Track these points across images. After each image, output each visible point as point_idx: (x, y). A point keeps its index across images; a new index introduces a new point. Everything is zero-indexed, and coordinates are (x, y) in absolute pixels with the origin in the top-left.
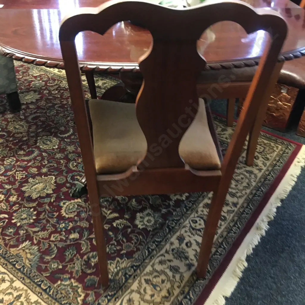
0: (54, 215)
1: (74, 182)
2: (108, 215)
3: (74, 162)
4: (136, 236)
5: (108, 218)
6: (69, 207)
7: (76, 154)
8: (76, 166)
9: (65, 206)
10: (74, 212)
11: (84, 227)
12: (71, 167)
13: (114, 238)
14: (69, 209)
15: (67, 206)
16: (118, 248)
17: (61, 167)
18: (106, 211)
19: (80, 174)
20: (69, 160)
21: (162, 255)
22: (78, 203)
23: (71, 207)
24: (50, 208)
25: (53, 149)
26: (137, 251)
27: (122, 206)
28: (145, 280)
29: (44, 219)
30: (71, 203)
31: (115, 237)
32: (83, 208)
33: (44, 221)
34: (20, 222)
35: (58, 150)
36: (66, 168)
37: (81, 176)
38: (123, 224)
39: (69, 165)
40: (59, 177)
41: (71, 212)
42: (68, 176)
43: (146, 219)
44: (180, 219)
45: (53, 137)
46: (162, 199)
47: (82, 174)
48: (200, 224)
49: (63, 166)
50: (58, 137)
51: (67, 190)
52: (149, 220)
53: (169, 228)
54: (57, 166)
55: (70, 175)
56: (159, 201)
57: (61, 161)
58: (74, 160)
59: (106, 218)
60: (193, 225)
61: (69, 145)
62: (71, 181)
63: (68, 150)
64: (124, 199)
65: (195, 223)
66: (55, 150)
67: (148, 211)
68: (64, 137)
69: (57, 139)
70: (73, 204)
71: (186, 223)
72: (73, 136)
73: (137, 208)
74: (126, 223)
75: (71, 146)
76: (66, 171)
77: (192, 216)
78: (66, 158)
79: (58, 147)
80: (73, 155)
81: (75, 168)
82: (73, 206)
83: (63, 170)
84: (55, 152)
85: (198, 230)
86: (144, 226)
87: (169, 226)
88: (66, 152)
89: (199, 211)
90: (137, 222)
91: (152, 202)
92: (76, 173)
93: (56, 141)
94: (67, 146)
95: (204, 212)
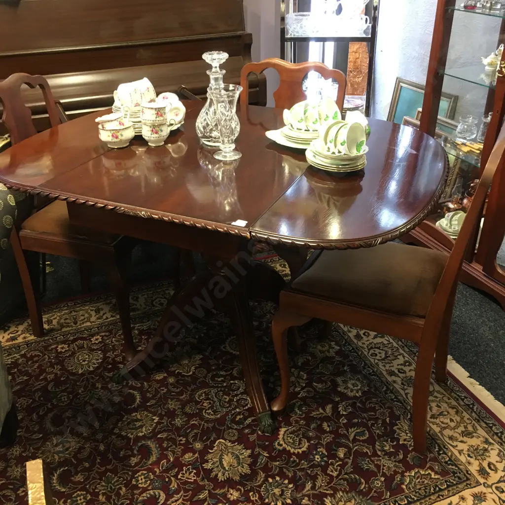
0: (294, 461)
1: (245, 423)
2: (324, 413)
3: (204, 411)
4: (370, 403)
5: (330, 415)
6: (290, 442)
7: (189, 404)
8: (215, 412)
9: (284, 445)
10: (300, 440)
11: (332, 440)
12: (213, 417)
13: (365, 420)
14: (293, 443)
15: (285, 443)
16: (380, 422)
17: (205, 428)
18: (318, 413)
19: (234, 414)
20: (199, 415)
21: (406, 394)
22: (288, 432)
23: (291, 441)
24: (279, 461)
25: (158, 423)
26: (392, 410)
27: (317, 396)
28: (431, 418)
29: (295, 473)
30: (283, 439)
31: (363, 419)
32: (299, 430)
33: (299, 474)
34: (285, 499)
35: (167, 419)
36: (211, 423)
37: (239, 413)
38: (347, 406)
39: (208, 418)
40: (225, 435)
41: (300, 444)
42: (230, 426)
43: (350, 385)
44: (365, 362)
45: (130, 414)
46: (327, 363)
47: (236, 411)
48: (380, 353)
49: (204, 424)
50: (135, 410)
51: (255, 435)
52: (353, 385)
53: (373, 375)
54: (199, 430)
55: (228, 423)
56: (329, 366)
57: (192, 423)
58: (201, 410)
59: (328, 416)
60: (378, 357)
61: (165, 404)
62: (242, 426)
63: (174, 409)
64: (308, 392)
65: (376, 355)
66: (163, 421)
67: (339, 380)
68: (140, 403)
69: (137, 412)
70: (285, 437)
71: (372, 361)
72: (148, 394)
73: (330, 386)
74: (346, 403)
75: (169, 403)
76: (218, 424)
77: (366, 353)
78: (190, 416)
79: (158, 417)
80: (189, 407)
81: (218, 414)
82: (289, 438)
83: (214, 427)
84: (167, 422)
85: (386, 357)
86: (360, 391)
87: (370, 374)
88: (178, 412)
89: (362, 346)
90: (351, 394)
91: (328, 372)
92: (230, 417)
93: (142, 415)
94: (166, 407)
95: (366, 343)
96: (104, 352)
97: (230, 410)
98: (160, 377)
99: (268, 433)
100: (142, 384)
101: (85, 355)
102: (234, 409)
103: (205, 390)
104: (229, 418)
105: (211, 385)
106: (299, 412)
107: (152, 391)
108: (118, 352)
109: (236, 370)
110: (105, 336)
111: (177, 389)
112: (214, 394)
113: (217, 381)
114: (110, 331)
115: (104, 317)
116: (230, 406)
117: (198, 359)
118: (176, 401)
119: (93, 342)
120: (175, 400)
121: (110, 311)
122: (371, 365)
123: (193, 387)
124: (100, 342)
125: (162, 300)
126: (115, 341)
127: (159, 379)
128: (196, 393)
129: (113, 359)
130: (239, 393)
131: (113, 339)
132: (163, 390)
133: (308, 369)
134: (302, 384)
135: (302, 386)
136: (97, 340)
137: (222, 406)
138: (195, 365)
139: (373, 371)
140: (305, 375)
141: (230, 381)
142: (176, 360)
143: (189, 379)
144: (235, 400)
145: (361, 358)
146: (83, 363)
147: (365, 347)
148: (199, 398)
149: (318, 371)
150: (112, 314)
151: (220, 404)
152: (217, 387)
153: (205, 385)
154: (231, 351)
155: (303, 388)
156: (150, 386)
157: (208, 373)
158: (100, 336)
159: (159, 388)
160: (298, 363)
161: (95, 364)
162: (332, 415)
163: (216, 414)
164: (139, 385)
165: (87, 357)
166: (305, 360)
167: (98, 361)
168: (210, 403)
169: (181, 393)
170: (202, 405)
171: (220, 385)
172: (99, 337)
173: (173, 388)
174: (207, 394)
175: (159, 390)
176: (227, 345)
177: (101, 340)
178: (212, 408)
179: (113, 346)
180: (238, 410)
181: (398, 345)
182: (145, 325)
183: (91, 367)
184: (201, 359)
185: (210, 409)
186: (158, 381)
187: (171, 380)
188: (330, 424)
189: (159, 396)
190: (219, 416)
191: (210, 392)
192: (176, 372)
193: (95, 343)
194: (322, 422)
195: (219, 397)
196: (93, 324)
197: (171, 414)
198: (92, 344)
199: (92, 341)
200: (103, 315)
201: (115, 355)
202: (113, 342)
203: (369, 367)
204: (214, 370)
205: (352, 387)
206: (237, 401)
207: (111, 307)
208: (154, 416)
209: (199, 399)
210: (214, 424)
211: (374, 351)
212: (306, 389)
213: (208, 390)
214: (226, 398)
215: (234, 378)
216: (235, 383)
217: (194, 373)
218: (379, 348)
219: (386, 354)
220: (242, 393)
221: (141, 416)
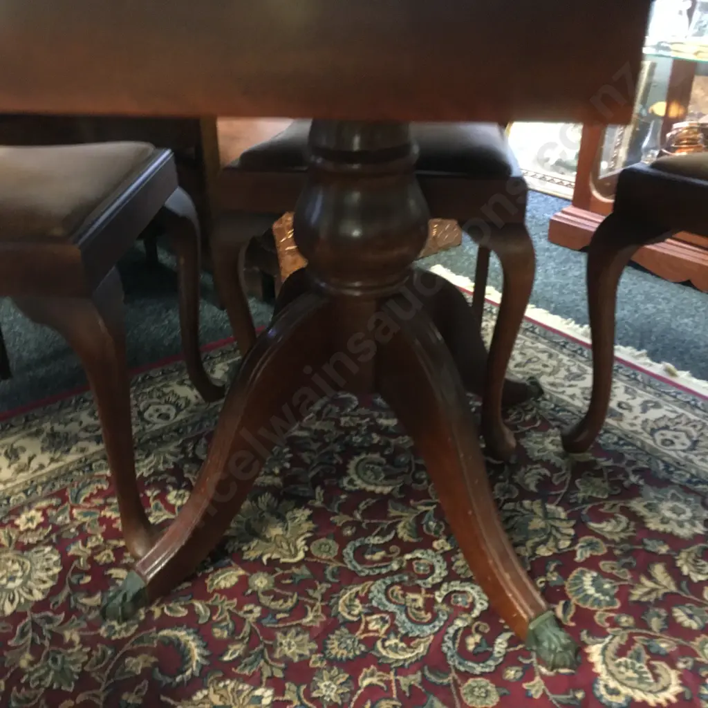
2: (657, 587)
3: (379, 644)
5: (673, 588)
6: (630, 679)
7: (332, 634)
8: (407, 639)
9: (625, 691)
10: (651, 667)
12: (409, 655)
14: (640, 680)
15: (622, 684)
17: (406, 689)
18: (646, 590)
19: (455, 635)
20: (368, 658)
22: (610, 653)
23: (630, 673)
27: (618, 552)
30: (610, 673)
32: (631, 642)
35: (293, 687)
36: (415, 673)
37: (467, 631)
38: (696, 562)
39: (397, 661)
40: (464, 698)
41: (656, 677)
42: (462, 669)
43: (668, 514)
44: (663, 461)
45: (189, 698)
46: (589, 475)
47: (456, 628)
48: (676, 437)
49: (397, 681)
50: (198, 682)
51: (537, 679)
52: (673, 510)
53: (697, 483)
54: (391, 699)
55: (453, 661)
56: (598, 481)
57: (366, 682)
58: (370, 642)
59: (672, 594)
60: (678, 446)
61: (271, 649)
62: (491, 663)
63: (301, 655)
64: (591, 545)
65: (672, 443)
66: (287, 697)
67: (637, 505)
68: (205, 662)
69: (207, 688)
70: (612, 668)
71: (673, 454)
72: (215, 630)
73: (628, 524)
74: (689, 553)
75: (281, 644)
76: (431, 671)
77: (650, 442)
78: (353, 667)
79: (268, 686)
80: (336, 643)
81: (419, 644)
82: (622, 669)
83: (424, 680)
84: (300, 699)
85: (695, 443)
86: (697, 522)
87: (689, 481)
88: (315, 661)
89: (634, 428)
90: (685, 532)
91: (603, 495)
92: (450, 644)
93: (223, 692)
94: (277, 656)
95: (635, 422)
96: (61, 545)
97: (441, 628)
98: (227, 578)
99: (564, 667)
100: (191, 608)
101: (10, 563)
102: (449, 622)
103: (354, 590)
104: (449, 648)
105: (363, 574)
106: (602, 598)
107: (225, 619)
108: (97, 539)
109: (404, 527)
110: (51, 506)
111: (285, 601)
112: (381, 596)
113: (373, 562)
114: (61, 495)
115: (34, 465)
116: (435, 617)
117: (303, 518)
118: (297, 634)
119: (22, 528)
120: (293, 631)
121: (43, 450)
122: (678, 463)
123: (323, 588)
124: (39, 525)
125: (164, 409)
126: (79, 514)
127: (228, 585)
128: (337, 603)
129: (91, 560)
130: (439, 580)
131: (75, 511)
132: (251, 612)
133: (557, 495)
134: (565, 531)
135: (569, 535)
136: (31, 520)
137: (418, 622)
138: (303, 534)
139: (693, 476)
140: (560, 509)
141: (402, 554)
142: (253, 532)
143: (305, 572)
144: (439, 600)
145: (647, 454)
146: (11, 585)
147: (641, 430)
148: (349, 613)
149: (580, 495)
150: (52, 455)
151: (407, 616)
152: (380, 576)
153: (347, 577)
154: (370, 488)
155: (574, 540)
156: (214, 610)
157: (342, 547)
158: (38, 510)
159: (239, 607)
160: (528, 485)
161: (44, 582)
162: (678, 585)
163: (412, 644)
164: (183, 612)
165: (16, 566)
166: (539, 477)
167: (50, 573)
168: (382, 619)
169: (299, 611)
170: (366, 630)
171: (384, 571)
172: (33, 513)
173: (273, 600)
174: (365, 600)
175: (241, 613)
176: (355, 477)
177: (42, 520)
178: (393, 630)
179: (80, 528)
180: (459, 623)
181: (697, 415)
182: (143, 466)
183: (35, 592)
184: (310, 518)
185: (392, 636)
186: (228, 593)
187: (261, 582)
188: (689, 612)
189: (247, 629)
190: (421, 650)
191: (369, 591)
192: (265, 559)
193: (28, 530)
194: (670, 612)
195: (397, 597)
196: (9, 485)
197: (300, 672)
198: (21, 533)
199: (17, 527)
200: (30, 459)
201: (92, 549)
202: (76, 519)
203: (677, 469)
204: (354, 537)
205: (674, 516)
206: (447, 599)
207: (43, 442)
208: (255, 689)
209: (353, 616)
210: (423, 676)
211: (662, 435)
212: (582, 539)
213: (363, 589)
214: (415, 600)
215: (409, 548)
216: (418, 559)
217: (308, 554)
218: (667, 428)
219: (689, 436)
220: (447, 579)
221: (222, 696)
